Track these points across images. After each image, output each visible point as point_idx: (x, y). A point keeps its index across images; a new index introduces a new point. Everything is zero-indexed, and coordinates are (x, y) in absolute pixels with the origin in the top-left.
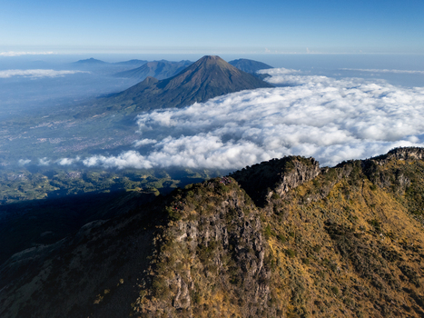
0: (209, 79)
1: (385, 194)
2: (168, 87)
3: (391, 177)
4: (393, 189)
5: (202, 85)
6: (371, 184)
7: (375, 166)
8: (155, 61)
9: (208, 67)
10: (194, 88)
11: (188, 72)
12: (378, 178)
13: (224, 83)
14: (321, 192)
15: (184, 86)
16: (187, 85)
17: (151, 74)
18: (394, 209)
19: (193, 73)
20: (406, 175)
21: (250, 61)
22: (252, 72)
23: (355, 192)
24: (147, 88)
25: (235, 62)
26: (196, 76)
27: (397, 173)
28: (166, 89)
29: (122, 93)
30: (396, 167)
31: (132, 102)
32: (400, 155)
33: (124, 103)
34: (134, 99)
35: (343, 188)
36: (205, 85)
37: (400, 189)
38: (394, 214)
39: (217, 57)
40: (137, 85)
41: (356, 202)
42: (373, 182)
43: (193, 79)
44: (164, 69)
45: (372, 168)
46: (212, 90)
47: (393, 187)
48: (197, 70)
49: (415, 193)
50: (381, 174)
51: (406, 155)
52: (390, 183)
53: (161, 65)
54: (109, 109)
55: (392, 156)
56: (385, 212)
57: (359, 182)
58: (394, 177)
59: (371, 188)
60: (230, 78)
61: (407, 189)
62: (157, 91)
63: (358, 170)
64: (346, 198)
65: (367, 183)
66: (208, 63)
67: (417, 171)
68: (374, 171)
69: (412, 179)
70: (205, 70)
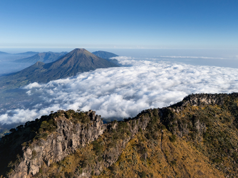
0: (79, 62)
1: (185, 144)
2: (51, 67)
3: (189, 124)
4: (192, 137)
5: (74, 66)
6: (170, 134)
7: (172, 115)
8: (44, 53)
9: (78, 55)
10: (69, 68)
11: (65, 58)
12: (176, 127)
13: (88, 64)
14: (106, 158)
15: (63, 67)
16: (64, 66)
17: (41, 60)
18: (196, 161)
19: (68, 59)
20: (201, 120)
21: (105, 52)
22: (106, 58)
23: (154, 147)
24: (37, 69)
25: (96, 53)
26: (70, 61)
27: (193, 119)
28: (50, 69)
29: (18, 72)
30: (192, 113)
31: (25, 78)
32: (193, 102)
33: (19, 79)
34: (27, 76)
35: (138, 146)
36: (76, 66)
37: (199, 135)
38: (197, 169)
39: (84, 49)
40: (30, 67)
41: (155, 161)
42: (171, 131)
43: (69, 63)
44: (50, 57)
45: (169, 116)
46: (81, 69)
47: (191, 135)
48: (71, 57)
49: (212, 138)
50: (179, 123)
51: (199, 101)
52: (188, 131)
53: (48, 55)
54: (8, 83)
55: (187, 103)
56: (188, 168)
57: (158, 134)
58: (191, 123)
59: (170, 139)
60: (92, 61)
61: (204, 135)
62: (44, 70)
63: (155, 120)
64: (143, 158)
65: (166, 134)
66: (78, 53)
67: (209, 116)
68: (172, 119)
69: (207, 123)
70: (76, 57)
